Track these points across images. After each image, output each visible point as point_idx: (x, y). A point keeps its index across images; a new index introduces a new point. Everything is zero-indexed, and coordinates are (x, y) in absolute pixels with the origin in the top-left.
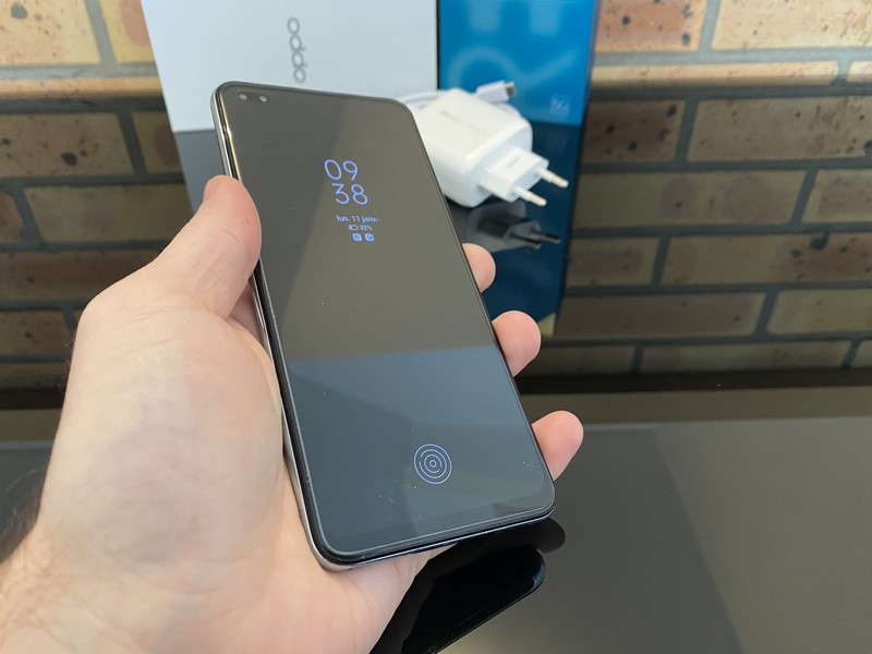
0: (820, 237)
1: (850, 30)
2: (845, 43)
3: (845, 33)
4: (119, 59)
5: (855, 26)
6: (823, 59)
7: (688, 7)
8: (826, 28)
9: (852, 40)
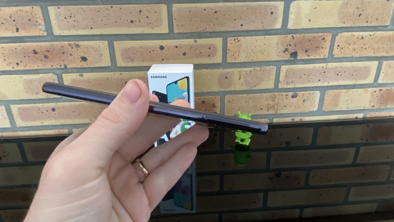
0: (278, 173)
1: (270, 109)
2: (269, 113)
3: (268, 110)
4: (18, 126)
5: (271, 108)
6: (263, 118)
7: (214, 104)
8: (262, 109)
9: (271, 112)
